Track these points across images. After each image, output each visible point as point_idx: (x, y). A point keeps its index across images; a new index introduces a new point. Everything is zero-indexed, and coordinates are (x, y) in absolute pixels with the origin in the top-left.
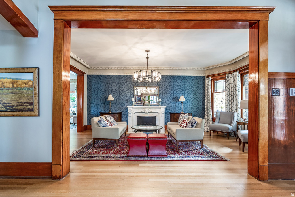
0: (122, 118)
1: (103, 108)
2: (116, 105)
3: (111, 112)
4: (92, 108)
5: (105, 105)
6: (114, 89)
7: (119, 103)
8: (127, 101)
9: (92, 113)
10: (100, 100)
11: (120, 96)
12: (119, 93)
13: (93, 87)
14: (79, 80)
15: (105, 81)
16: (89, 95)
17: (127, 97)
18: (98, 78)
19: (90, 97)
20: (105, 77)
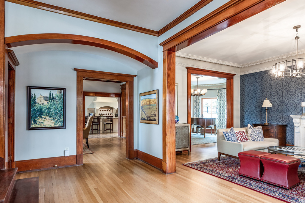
0: (287, 134)
1: (259, 117)
2: (278, 113)
3: (267, 124)
4: (246, 117)
5: (262, 113)
6: (274, 90)
7: (282, 110)
8: (296, 107)
9: (245, 124)
10: (255, 107)
11: (284, 99)
12: (282, 95)
13: (246, 90)
15: (262, 80)
16: (242, 101)
17: (296, 101)
18: (253, 77)
19: (243, 103)
20: (261, 74)
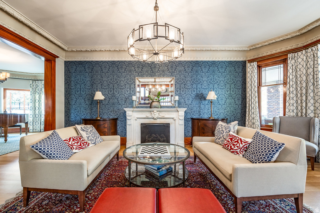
0: (118, 127)
1: (88, 111)
2: (109, 106)
3: (99, 118)
4: (73, 111)
5: (93, 106)
6: (105, 82)
7: (113, 104)
8: (126, 101)
9: (71, 120)
10: (84, 99)
11: (115, 92)
12: (114, 88)
13: (73, 79)
14: (47, 68)
15: (92, 70)
16: (68, 92)
17: (125, 95)
18: (81, 65)
19: (69, 95)
20: (91, 64)
